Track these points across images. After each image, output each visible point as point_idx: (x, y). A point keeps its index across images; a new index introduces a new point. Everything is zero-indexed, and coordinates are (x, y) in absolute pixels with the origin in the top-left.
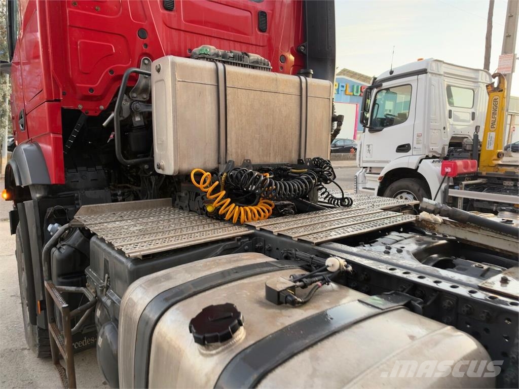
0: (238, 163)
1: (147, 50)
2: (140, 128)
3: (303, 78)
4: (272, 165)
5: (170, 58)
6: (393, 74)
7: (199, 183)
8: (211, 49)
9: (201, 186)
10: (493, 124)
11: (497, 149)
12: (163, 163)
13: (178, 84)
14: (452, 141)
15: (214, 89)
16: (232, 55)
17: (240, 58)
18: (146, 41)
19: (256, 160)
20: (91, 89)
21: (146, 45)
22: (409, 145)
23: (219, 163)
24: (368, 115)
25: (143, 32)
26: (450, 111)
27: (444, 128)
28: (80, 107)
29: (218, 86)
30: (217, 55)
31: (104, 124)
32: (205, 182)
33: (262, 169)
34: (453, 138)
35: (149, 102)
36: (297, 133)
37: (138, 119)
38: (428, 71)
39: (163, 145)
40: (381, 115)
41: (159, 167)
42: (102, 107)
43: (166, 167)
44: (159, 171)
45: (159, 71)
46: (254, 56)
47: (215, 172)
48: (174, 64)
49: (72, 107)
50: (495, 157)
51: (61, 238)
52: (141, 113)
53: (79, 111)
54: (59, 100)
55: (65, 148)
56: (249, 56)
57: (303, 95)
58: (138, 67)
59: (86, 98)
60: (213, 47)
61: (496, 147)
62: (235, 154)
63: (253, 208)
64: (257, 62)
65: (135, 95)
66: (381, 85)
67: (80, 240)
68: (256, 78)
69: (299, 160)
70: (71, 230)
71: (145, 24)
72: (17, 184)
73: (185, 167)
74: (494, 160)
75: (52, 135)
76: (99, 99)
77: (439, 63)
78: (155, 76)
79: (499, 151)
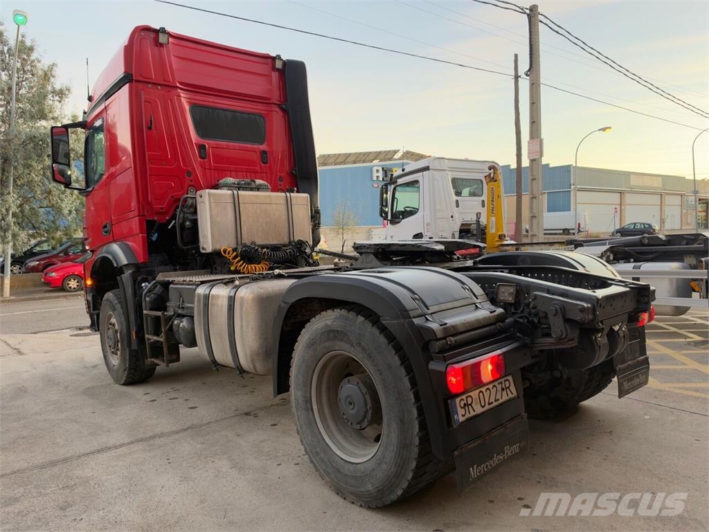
0: (248, 243)
1: (192, 183)
2: (189, 228)
3: (288, 194)
4: (271, 245)
5: (207, 190)
6: (405, 171)
7: (225, 253)
8: (230, 180)
9: (227, 256)
10: (493, 210)
11: (498, 231)
12: (205, 246)
13: (213, 204)
14: (462, 228)
15: (232, 205)
16: (243, 183)
17: (249, 184)
18: (191, 178)
19: (260, 242)
20: (162, 208)
21: (191, 181)
22: (421, 233)
23: (237, 244)
24: (388, 209)
25: (189, 173)
26: (457, 201)
27: (452, 217)
28: (156, 218)
29: (234, 203)
30: (234, 184)
31: (169, 227)
32: (229, 253)
33: (263, 247)
34: (462, 225)
35: (195, 212)
36: (287, 226)
37: (188, 223)
38: (431, 168)
39: (205, 237)
40: (400, 208)
41: (203, 249)
42: (167, 218)
43: (207, 248)
44: (203, 251)
45: (201, 197)
46: (259, 182)
47: (235, 250)
48: (209, 194)
49: (151, 219)
50: (497, 239)
51: (150, 291)
52: (190, 220)
53: (155, 221)
54: (144, 215)
55: (148, 243)
56: (255, 182)
57: (289, 204)
58: (187, 194)
59: (158, 213)
60: (231, 179)
61: (497, 230)
62: (247, 240)
63: (256, 266)
64: (260, 185)
65: (186, 209)
66: (396, 182)
67: (161, 290)
68: (257, 196)
69: (290, 242)
70: (155, 286)
71: (190, 169)
72: (115, 265)
73: (218, 247)
74: (497, 241)
75: (141, 235)
76: (166, 213)
77: (441, 160)
78: (199, 199)
79: (499, 233)
